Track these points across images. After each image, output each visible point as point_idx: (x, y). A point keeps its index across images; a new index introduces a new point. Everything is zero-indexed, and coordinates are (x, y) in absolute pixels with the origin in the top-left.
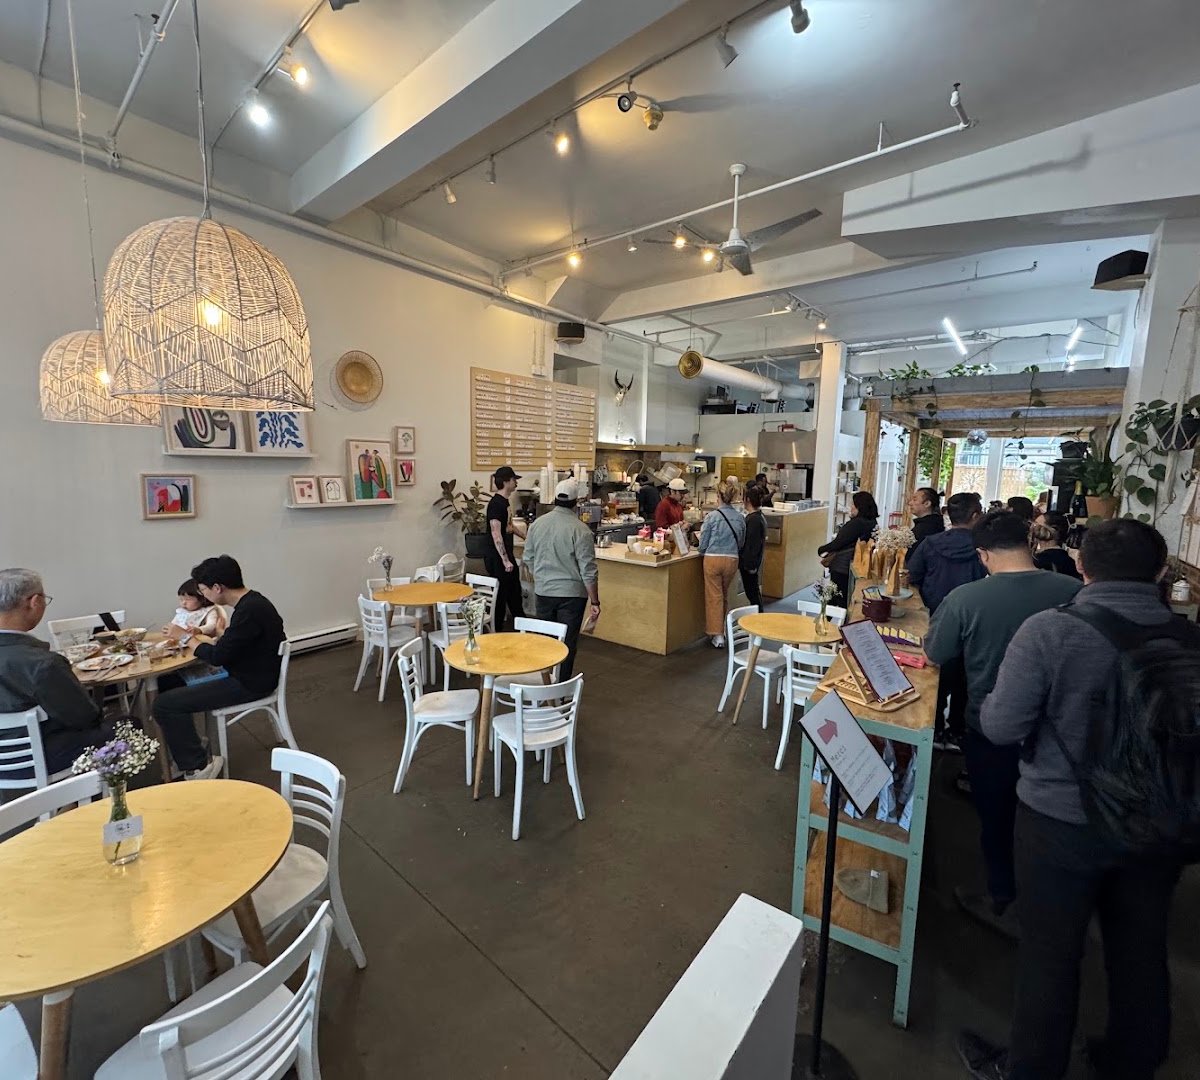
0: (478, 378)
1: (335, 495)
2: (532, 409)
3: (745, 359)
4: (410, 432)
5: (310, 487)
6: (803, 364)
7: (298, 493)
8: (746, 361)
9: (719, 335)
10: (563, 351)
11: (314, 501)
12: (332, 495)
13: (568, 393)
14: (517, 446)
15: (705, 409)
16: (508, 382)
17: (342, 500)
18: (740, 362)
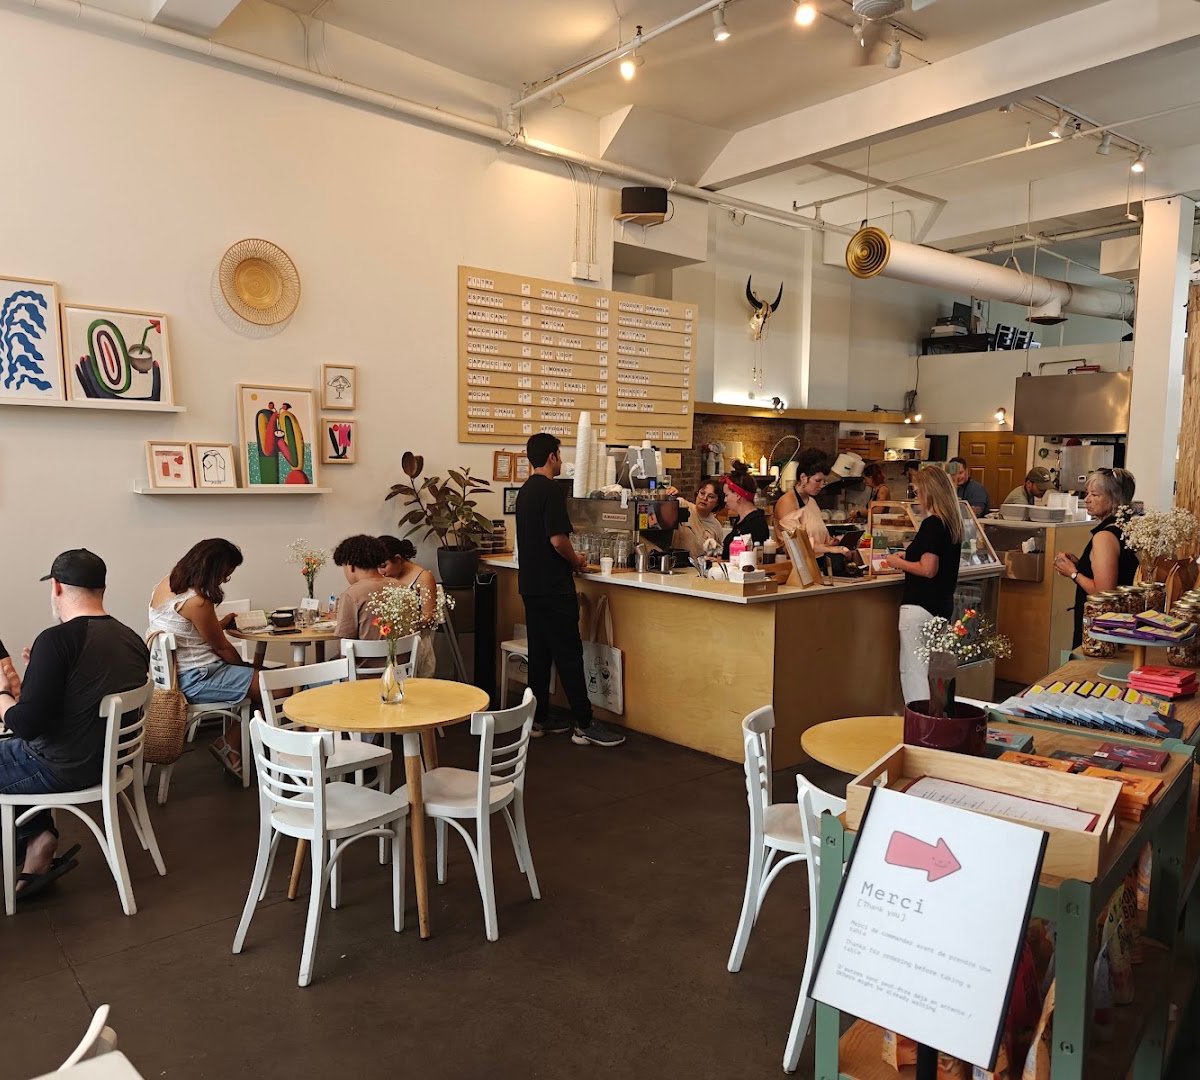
0: (470, 284)
1: (219, 476)
2: (571, 338)
3: (994, 244)
4: (348, 374)
5: (180, 461)
6: (1107, 247)
7: (159, 469)
8: (997, 249)
9: (942, 202)
10: (633, 238)
11: (184, 484)
12: (211, 474)
13: (641, 310)
14: (543, 402)
15: (929, 344)
16: (527, 292)
17: (229, 484)
18: (984, 251)
